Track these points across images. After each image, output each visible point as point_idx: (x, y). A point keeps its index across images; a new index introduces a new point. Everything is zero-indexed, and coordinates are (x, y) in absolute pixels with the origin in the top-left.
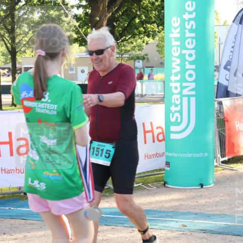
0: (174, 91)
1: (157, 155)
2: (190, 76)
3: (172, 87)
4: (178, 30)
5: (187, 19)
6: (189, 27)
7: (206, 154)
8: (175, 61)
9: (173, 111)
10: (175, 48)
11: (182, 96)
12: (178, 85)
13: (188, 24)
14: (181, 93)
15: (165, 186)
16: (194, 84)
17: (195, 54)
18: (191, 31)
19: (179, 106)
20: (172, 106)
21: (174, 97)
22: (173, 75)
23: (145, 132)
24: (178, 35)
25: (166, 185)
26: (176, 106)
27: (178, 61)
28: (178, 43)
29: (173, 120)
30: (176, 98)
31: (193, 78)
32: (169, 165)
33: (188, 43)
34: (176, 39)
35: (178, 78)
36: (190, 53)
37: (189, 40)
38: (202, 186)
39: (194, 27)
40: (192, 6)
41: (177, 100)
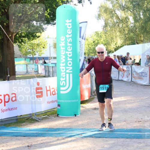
0: (62, 71)
1: (53, 102)
2: (70, 64)
3: (61, 69)
4: (64, 42)
5: (68, 37)
6: (69, 41)
7: (77, 100)
8: (63, 57)
9: (62, 80)
10: (62, 51)
11: (66, 73)
12: (64, 68)
13: (69, 40)
14: (65, 72)
16: (72, 67)
18: (70, 43)
19: (65, 78)
20: (61, 78)
21: (62, 73)
22: (62, 63)
23: (47, 91)
24: (64, 45)
25: (58, 116)
26: (63, 78)
27: (64, 57)
29: (62, 84)
32: (60, 106)
34: (63, 47)
35: (64, 65)
36: (70, 53)
37: (69, 47)
38: (76, 115)
39: (71, 41)
40: (70, 31)
41: (64, 75)
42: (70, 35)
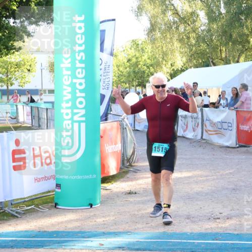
0: (65, 117)
1: (46, 178)
2: (81, 103)
3: (63, 113)
4: (69, 60)
5: (77, 50)
6: (79, 58)
7: (95, 176)
8: (66, 89)
9: (64, 136)
10: (66, 77)
11: (73, 122)
12: (69, 111)
13: (78, 56)
14: (72, 119)
15: (55, 207)
17: (85, 83)
18: (81, 61)
19: (71, 131)
20: (63, 131)
22: (64, 103)
24: (69, 65)
25: (57, 206)
26: (67, 131)
27: (69, 89)
28: (69, 73)
29: (64, 144)
30: (67, 123)
31: (83, 105)
32: (60, 187)
33: (79, 73)
34: (67, 69)
35: (70, 105)
36: (80, 82)
37: (80, 70)
38: (91, 206)
39: (84, 59)
40: (82, 39)
41: (69, 125)
42: (80, 45)
